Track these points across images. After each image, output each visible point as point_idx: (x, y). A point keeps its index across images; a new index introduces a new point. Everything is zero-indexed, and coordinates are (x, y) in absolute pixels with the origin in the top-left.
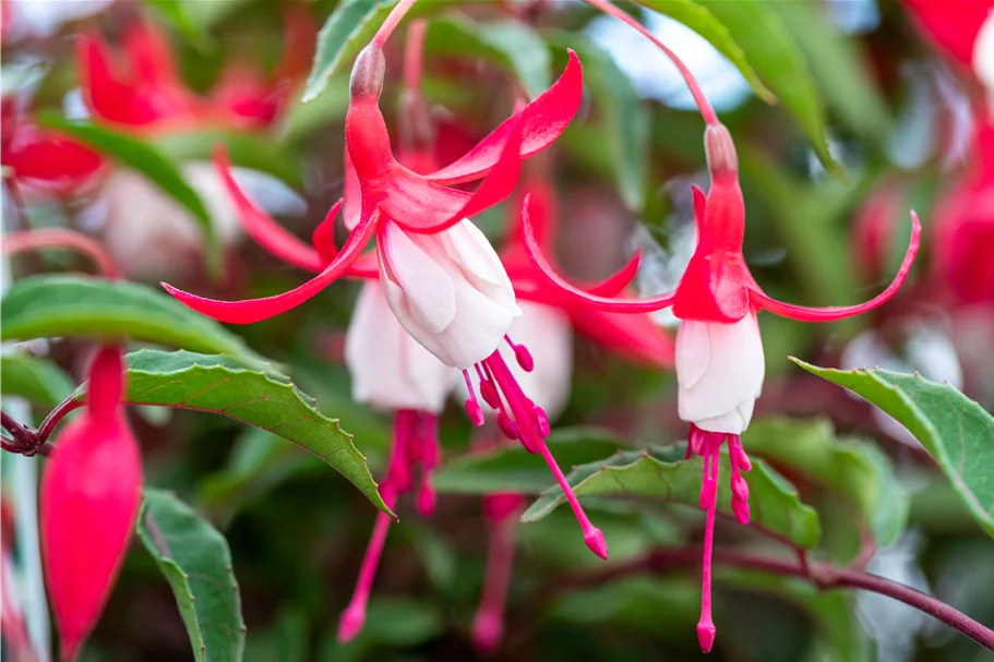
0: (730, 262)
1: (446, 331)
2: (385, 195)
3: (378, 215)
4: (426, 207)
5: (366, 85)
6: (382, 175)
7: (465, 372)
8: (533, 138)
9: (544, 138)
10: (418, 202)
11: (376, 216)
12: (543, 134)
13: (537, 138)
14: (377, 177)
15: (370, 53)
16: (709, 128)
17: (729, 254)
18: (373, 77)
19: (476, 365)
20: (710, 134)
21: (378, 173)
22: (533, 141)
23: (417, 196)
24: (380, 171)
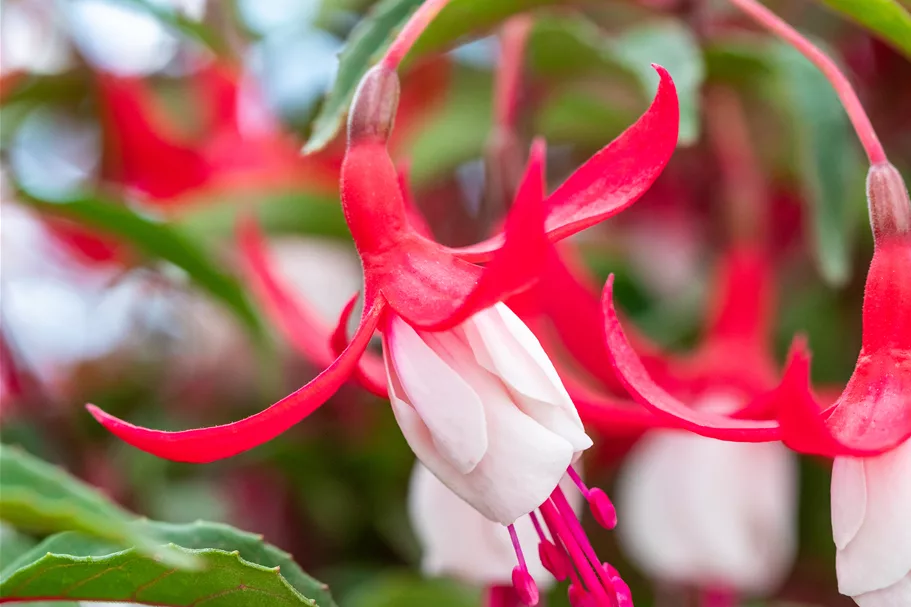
0: (897, 365)
1: (478, 470)
2: (391, 278)
3: (380, 307)
4: (445, 293)
5: (368, 120)
6: (386, 250)
7: (511, 528)
8: (613, 192)
9: (627, 192)
10: (434, 287)
11: (378, 305)
12: (626, 188)
13: (618, 192)
14: (381, 252)
15: (376, 76)
16: (872, 169)
17: (895, 352)
18: (378, 110)
19: (532, 515)
20: (874, 178)
21: (381, 247)
22: (611, 197)
23: (433, 279)
24: (385, 243)
